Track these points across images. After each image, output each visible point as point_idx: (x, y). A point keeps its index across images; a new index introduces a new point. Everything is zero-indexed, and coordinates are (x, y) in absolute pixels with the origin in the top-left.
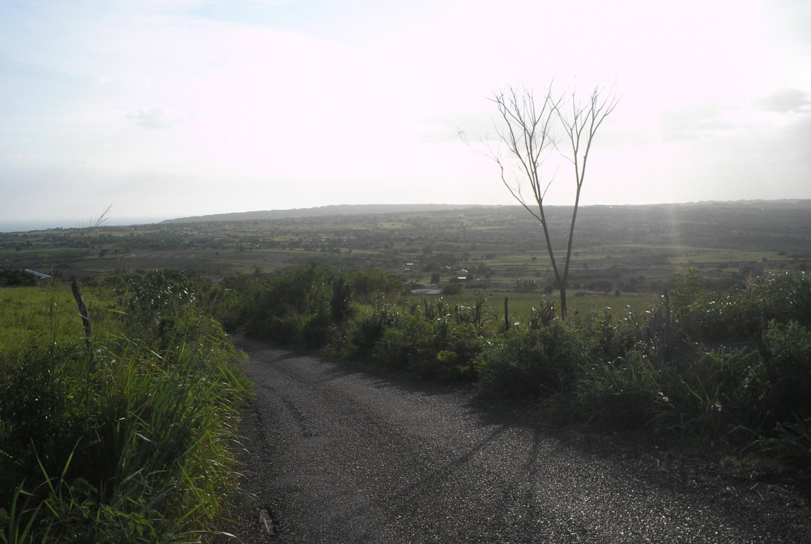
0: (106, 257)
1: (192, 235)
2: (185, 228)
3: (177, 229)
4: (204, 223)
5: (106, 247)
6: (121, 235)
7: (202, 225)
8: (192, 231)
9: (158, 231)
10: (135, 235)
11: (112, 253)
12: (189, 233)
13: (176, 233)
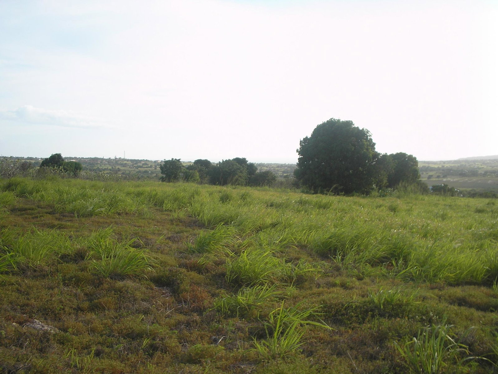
0: (432, 179)
1: (483, 168)
2: (477, 163)
3: (471, 164)
4: (489, 160)
5: (431, 173)
6: (436, 166)
7: (488, 162)
8: (481, 165)
9: (459, 165)
10: (445, 166)
11: (436, 178)
12: (480, 166)
13: (472, 166)
